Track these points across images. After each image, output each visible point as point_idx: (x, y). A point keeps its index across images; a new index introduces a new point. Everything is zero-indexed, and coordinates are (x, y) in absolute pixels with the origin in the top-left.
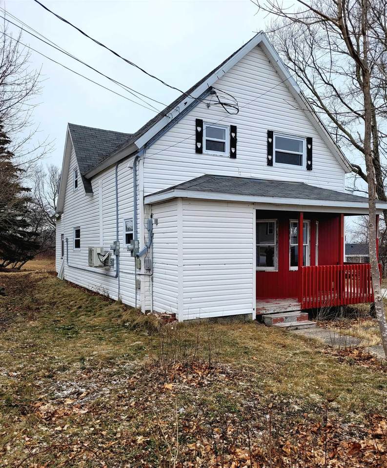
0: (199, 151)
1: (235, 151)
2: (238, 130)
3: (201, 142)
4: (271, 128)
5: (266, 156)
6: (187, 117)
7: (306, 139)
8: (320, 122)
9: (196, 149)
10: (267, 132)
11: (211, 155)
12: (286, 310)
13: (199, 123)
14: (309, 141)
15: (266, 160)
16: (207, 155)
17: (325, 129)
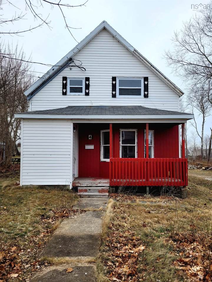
0: (64, 94)
1: (89, 92)
2: (90, 79)
3: (66, 88)
4: (114, 75)
5: (111, 92)
6: (58, 77)
7: (143, 79)
8: (152, 66)
9: (63, 93)
10: (112, 78)
11: (72, 95)
12: (97, 185)
13: (65, 79)
14: (146, 79)
15: (111, 94)
16: (70, 95)
17: (156, 70)
